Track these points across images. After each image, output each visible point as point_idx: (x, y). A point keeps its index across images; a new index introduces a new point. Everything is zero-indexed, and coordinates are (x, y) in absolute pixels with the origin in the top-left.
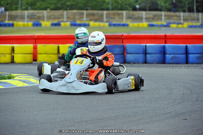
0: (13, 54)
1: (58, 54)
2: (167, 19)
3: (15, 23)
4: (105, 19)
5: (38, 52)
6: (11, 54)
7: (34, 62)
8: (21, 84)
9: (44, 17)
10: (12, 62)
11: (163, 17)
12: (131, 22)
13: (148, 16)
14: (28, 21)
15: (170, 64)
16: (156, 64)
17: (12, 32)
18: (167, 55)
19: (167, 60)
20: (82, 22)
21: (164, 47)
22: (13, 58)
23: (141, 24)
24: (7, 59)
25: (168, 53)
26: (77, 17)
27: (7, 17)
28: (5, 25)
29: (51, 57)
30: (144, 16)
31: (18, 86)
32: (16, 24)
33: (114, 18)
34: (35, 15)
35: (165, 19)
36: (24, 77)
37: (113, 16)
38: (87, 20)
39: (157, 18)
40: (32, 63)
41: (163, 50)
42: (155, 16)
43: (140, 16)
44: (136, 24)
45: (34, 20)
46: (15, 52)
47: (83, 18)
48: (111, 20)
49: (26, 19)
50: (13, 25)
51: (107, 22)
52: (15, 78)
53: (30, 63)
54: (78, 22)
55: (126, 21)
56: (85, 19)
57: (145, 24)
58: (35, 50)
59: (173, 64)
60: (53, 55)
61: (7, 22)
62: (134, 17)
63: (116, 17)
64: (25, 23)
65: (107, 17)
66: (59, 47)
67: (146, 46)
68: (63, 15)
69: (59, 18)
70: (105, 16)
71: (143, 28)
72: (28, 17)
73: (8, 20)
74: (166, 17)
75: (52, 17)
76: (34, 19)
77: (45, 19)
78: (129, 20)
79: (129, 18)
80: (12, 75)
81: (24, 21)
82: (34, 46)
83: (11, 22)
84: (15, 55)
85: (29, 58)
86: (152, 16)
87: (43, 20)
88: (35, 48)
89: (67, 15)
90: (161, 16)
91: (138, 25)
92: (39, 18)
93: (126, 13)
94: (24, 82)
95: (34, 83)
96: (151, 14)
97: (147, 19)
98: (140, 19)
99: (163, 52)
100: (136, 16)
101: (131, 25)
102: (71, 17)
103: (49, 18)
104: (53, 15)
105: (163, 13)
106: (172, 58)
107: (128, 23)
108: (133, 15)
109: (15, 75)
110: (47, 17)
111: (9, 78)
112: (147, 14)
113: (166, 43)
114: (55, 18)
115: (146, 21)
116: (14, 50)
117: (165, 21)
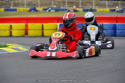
0: (11, 30)
1: (42, 30)
2: (122, 6)
3: (18, 8)
4: (80, 6)
5: (29, 29)
6: (10, 30)
7: (26, 36)
8: (12, 51)
9: (38, 4)
10: (11, 35)
11: (120, 5)
12: (98, 8)
13: (110, 4)
14: (27, 7)
15: (119, 36)
16: (110, 36)
17: (15, 15)
18: (117, 31)
19: (117, 34)
20: (65, 8)
21: (115, 25)
22: (11, 33)
23: (105, 10)
24: (7, 33)
25: (118, 29)
26: (61, 4)
27: (12, 4)
28: (11, 10)
29: (37, 32)
30: (107, 4)
31: (11, 52)
32: (18, 10)
33: (87, 5)
34: (32, 3)
35: (121, 6)
36: (15, 46)
37: (86, 4)
38: (68, 7)
39: (115, 5)
40: (24, 36)
41: (114, 27)
42: (114, 4)
43: (104, 3)
44: (101, 10)
45: (31, 7)
46: (13, 28)
47: (65, 5)
48: (84, 7)
49: (25, 6)
50: (16, 10)
51: (81, 8)
52: (9, 47)
53: (23, 36)
54: (62, 8)
55: (95, 7)
56: (66, 6)
57: (108, 9)
58: (27, 27)
59: (121, 36)
60: (39, 31)
61: (12, 8)
62: (100, 4)
63: (88, 4)
64: (25, 9)
65: (81, 5)
66: (43, 25)
67: (103, 24)
68: (51, 3)
69: (49, 5)
70: (80, 4)
71: (106, 12)
72: (27, 5)
73: (13, 6)
74: (122, 5)
75: (44, 4)
76: (31, 5)
77: (39, 6)
78: (97, 6)
79: (97, 5)
80: (7, 44)
81: (24, 7)
82: (26, 24)
83: (15, 8)
84: (12, 31)
85: (22, 33)
86: (112, 4)
87: (38, 6)
88: (27, 26)
89: (54, 3)
90: (119, 4)
91: (103, 10)
92: (35, 5)
93: (95, 2)
94: (15, 49)
95: (22, 50)
96: (111, 2)
97: (109, 6)
98: (104, 6)
99: (115, 28)
100: (102, 4)
101: (98, 10)
102: (57, 4)
103: (41, 5)
104: (44, 3)
105: (120, 2)
106: (121, 33)
107: (96, 8)
108: (100, 3)
109: (9, 44)
110: (40, 4)
111: (5, 47)
112: (109, 2)
113: (117, 22)
114: (46, 5)
115: (108, 8)
116: (12, 28)
117: (121, 8)
